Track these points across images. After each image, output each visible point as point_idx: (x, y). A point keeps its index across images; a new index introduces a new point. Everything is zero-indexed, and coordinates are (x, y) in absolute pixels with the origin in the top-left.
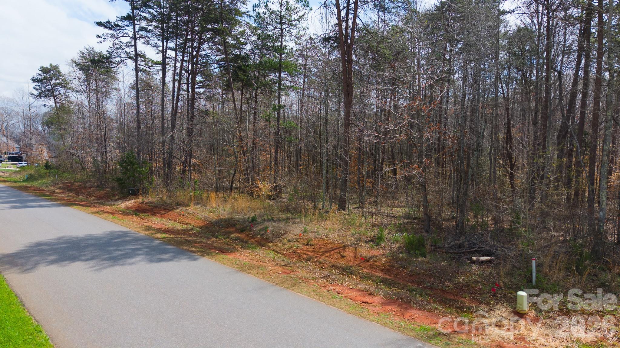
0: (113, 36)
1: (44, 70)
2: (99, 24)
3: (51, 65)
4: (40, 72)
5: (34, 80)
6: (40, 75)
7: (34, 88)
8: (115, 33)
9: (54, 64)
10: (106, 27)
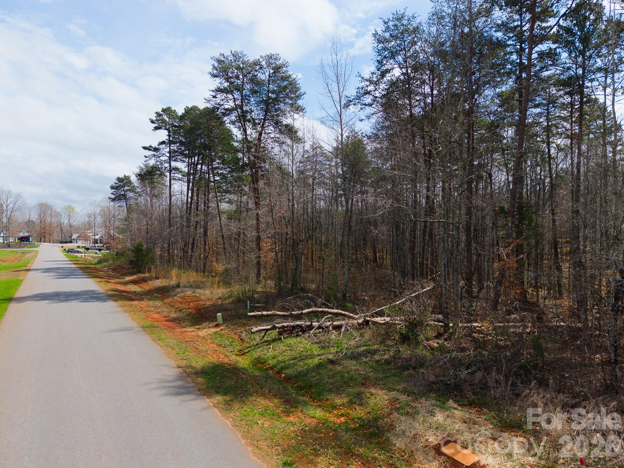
0: (154, 156)
1: (119, 179)
2: (145, 148)
3: (125, 176)
4: (117, 181)
5: (112, 188)
6: (116, 183)
7: (112, 194)
8: (156, 154)
9: (127, 175)
10: (150, 150)
